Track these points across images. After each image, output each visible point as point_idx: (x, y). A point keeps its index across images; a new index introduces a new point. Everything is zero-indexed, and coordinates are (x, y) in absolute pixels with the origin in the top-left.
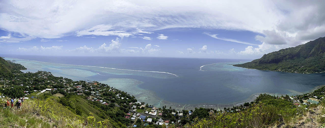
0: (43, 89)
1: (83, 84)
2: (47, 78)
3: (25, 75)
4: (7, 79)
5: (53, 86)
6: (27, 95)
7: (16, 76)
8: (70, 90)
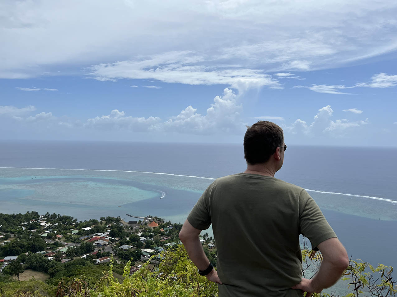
1: (111, 228)
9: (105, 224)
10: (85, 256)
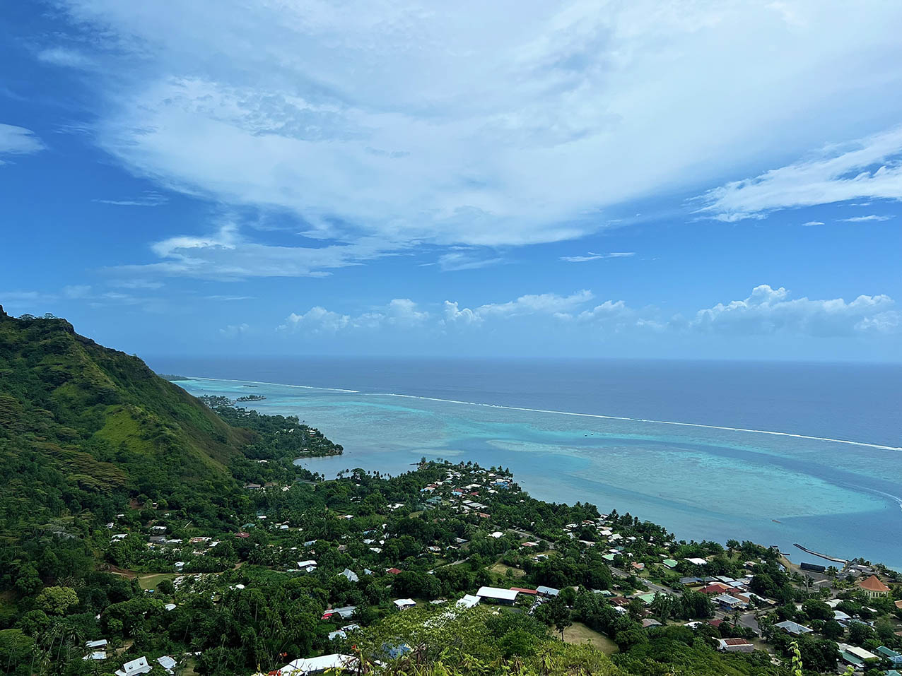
0: (458, 590)
1: (755, 570)
2: (482, 511)
3: (332, 494)
4: (195, 524)
5: (527, 566)
6: (342, 634)
7: (262, 504)
8: (659, 609)
9: (740, 559)
10: (692, 624)
